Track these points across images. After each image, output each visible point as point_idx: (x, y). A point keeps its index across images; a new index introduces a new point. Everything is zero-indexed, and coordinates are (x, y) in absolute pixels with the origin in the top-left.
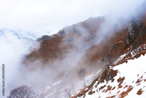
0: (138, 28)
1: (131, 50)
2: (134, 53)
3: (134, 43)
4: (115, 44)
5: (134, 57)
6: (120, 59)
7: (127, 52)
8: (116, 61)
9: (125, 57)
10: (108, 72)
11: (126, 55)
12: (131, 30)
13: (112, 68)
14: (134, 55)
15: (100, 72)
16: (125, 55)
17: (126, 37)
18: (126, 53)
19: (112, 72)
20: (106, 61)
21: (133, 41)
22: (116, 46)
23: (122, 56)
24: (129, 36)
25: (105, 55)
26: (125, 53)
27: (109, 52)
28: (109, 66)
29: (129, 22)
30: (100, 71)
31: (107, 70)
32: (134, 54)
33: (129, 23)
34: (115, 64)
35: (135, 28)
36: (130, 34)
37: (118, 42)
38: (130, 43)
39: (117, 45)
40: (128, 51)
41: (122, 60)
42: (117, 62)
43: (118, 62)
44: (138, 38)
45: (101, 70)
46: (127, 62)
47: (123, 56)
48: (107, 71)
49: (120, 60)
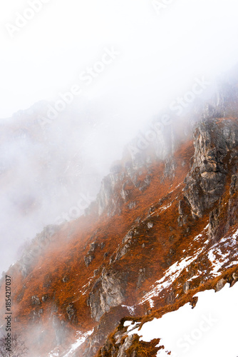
0: (230, 152)
1: (207, 242)
2: (220, 253)
3: (217, 212)
4: (144, 216)
5: (222, 280)
6: (167, 278)
7: (193, 250)
8: (151, 289)
9: (184, 270)
10: (122, 349)
11: (189, 263)
12: (205, 162)
13: (136, 331)
14: (221, 261)
15: (86, 344)
16: (184, 263)
17: (187, 188)
18: (191, 253)
19: (137, 349)
20: (109, 290)
21: (216, 204)
22: (150, 226)
23: (173, 268)
24: (198, 183)
25: (104, 265)
26: (185, 255)
27: (123, 253)
28: (122, 321)
29: (197, 129)
30: (83, 339)
31: (114, 341)
32: (218, 257)
33: (197, 134)
34: (147, 304)
35: (219, 153)
36: (203, 175)
37: (157, 207)
38: (205, 211)
39: (153, 220)
40: (198, 245)
41: (174, 284)
42: (154, 293)
43: (161, 294)
44: (233, 192)
45: (90, 333)
46: (194, 302)
47: (178, 268)
48: (117, 347)
49: (166, 285)
